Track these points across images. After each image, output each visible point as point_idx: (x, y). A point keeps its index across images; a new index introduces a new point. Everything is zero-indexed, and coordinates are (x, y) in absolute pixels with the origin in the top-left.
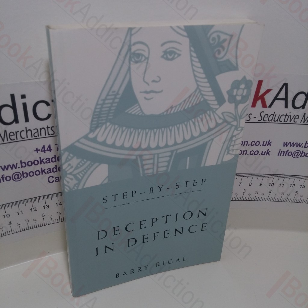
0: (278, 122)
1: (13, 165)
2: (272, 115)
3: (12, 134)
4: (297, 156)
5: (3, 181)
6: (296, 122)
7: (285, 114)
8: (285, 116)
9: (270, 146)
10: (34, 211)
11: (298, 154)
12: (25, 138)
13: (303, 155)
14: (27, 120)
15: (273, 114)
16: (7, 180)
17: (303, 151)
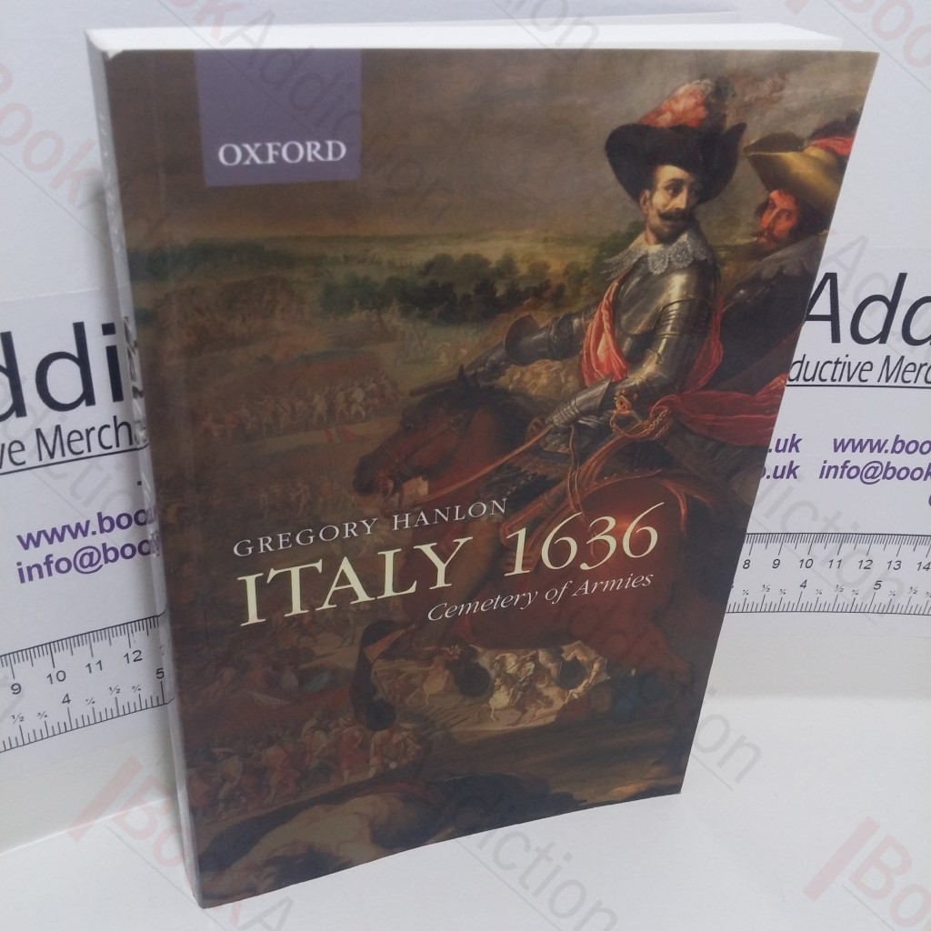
0: (817, 381)
1: (78, 526)
2: (799, 365)
3: (75, 436)
4: (872, 477)
5: (50, 574)
6: (866, 381)
7: (834, 360)
8: (833, 365)
9: (797, 451)
10: (135, 661)
11: (875, 473)
12: (111, 447)
13: (890, 473)
14: (117, 395)
15: (801, 359)
16: (59, 570)
17: (889, 463)
